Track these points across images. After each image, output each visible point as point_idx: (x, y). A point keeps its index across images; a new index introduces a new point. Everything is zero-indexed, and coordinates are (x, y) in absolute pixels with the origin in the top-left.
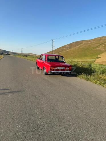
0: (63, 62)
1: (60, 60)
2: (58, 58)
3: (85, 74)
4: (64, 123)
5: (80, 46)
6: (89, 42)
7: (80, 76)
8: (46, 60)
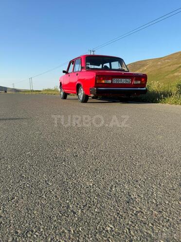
2: (109, 67)
5: (141, 70)
8: (82, 68)
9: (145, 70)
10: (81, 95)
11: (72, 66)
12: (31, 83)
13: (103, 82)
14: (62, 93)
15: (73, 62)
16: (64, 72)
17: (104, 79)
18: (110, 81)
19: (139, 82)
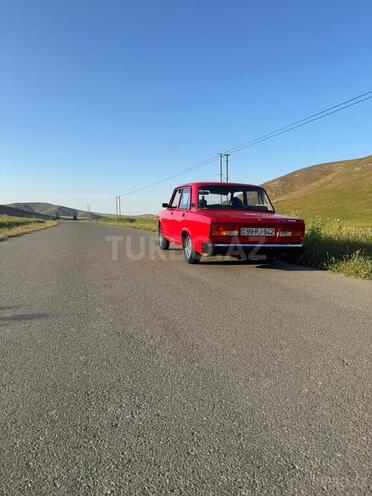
0: (265, 210)
1: (249, 204)
3: (366, 255)
5: (322, 181)
6: (357, 169)
8: (192, 205)
9: (330, 182)
10: (189, 250)
11: (178, 195)
12: (118, 205)
13: (224, 233)
14: (161, 240)
15: (179, 190)
16: (164, 205)
17: (225, 230)
18: (236, 233)
19: (289, 234)
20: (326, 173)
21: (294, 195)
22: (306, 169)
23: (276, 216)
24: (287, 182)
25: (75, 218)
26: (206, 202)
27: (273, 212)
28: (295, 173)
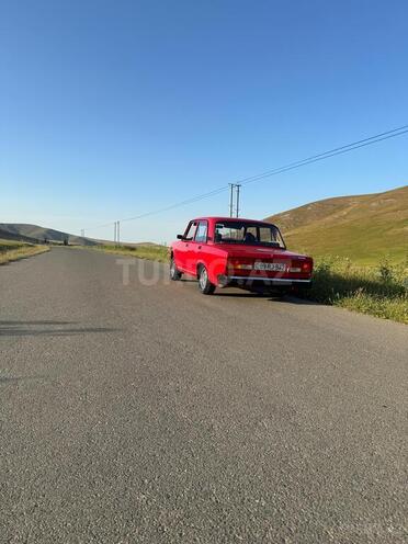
0: (277, 246)
1: (262, 240)
2: (255, 235)
3: (368, 292)
4: (295, 424)
5: (336, 216)
6: (374, 204)
7: (347, 300)
8: (208, 239)
9: (344, 217)
10: (203, 281)
11: (193, 228)
13: (239, 267)
14: (173, 271)
16: (179, 237)
17: (240, 263)
18: (250, 267)
19: (299, 270)
20: (341, 207)
21: (306, 229)
22: (319, 202)
23: (287, 253)
24: (300, 215)
25: (66, 244)
26: (220, 235)
27: (284, 249)
28: (308, 205)
